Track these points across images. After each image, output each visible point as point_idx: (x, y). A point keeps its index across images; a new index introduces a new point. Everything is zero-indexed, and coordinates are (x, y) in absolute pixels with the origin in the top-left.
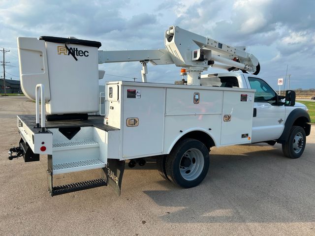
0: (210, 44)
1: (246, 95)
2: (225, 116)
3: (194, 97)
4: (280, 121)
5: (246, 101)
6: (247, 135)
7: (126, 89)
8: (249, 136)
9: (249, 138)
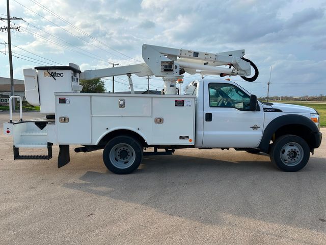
0: (183, 55)
1: (183, 101)
2: (156, 119)
3: (119, 102)
4: (255, 128)
5: (183, 106)
6: (187, 137)
7: (58, 97)
8: (190, 138)
9: (191, 141)
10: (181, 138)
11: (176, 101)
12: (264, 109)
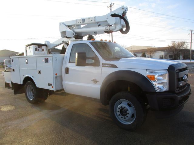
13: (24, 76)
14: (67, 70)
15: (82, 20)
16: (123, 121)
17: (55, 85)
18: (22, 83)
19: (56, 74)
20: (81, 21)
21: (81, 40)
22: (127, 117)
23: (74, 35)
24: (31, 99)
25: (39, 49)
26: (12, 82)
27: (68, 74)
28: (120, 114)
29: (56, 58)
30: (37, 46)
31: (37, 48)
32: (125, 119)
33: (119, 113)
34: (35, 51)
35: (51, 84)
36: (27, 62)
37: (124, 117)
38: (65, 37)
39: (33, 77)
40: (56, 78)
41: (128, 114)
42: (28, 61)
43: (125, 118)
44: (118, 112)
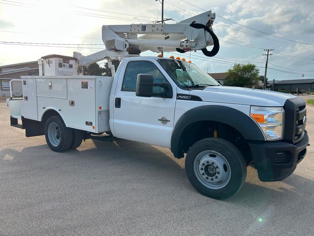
2: (70, 102)
4: (164, 121)
5: (87, 88)
9: (94, 128)
10: (87, 123)
11: (82, 83)
12: (178, 95)
13: (44, 108)
14: (118, 102)
15: (142, 26)
16: (208, 184)
17: (98, 124)
18: (40, 120)
19: (100, 108)
20: (140, 29)
21: (138, 55)
22: (216, 177)
23: (128, 47)
24: (56, 144)
25: (65, 64)
26: (23, 117)
27: (120, 107)
28: (204, 172)
29: (100, 82)
30: (62, 59)
31: (62, 62)
32: (212, 181)
33: (202, 172)
34: (59, 67)
35: (91, 123)
36: (50, 86)
37: (210, 178)
38: (113, 49)
39: (60, 110)
40: (100, 113)
41: (218, 173)
42: (51, 84)
43: (212, 179)
44: (202, 169)
